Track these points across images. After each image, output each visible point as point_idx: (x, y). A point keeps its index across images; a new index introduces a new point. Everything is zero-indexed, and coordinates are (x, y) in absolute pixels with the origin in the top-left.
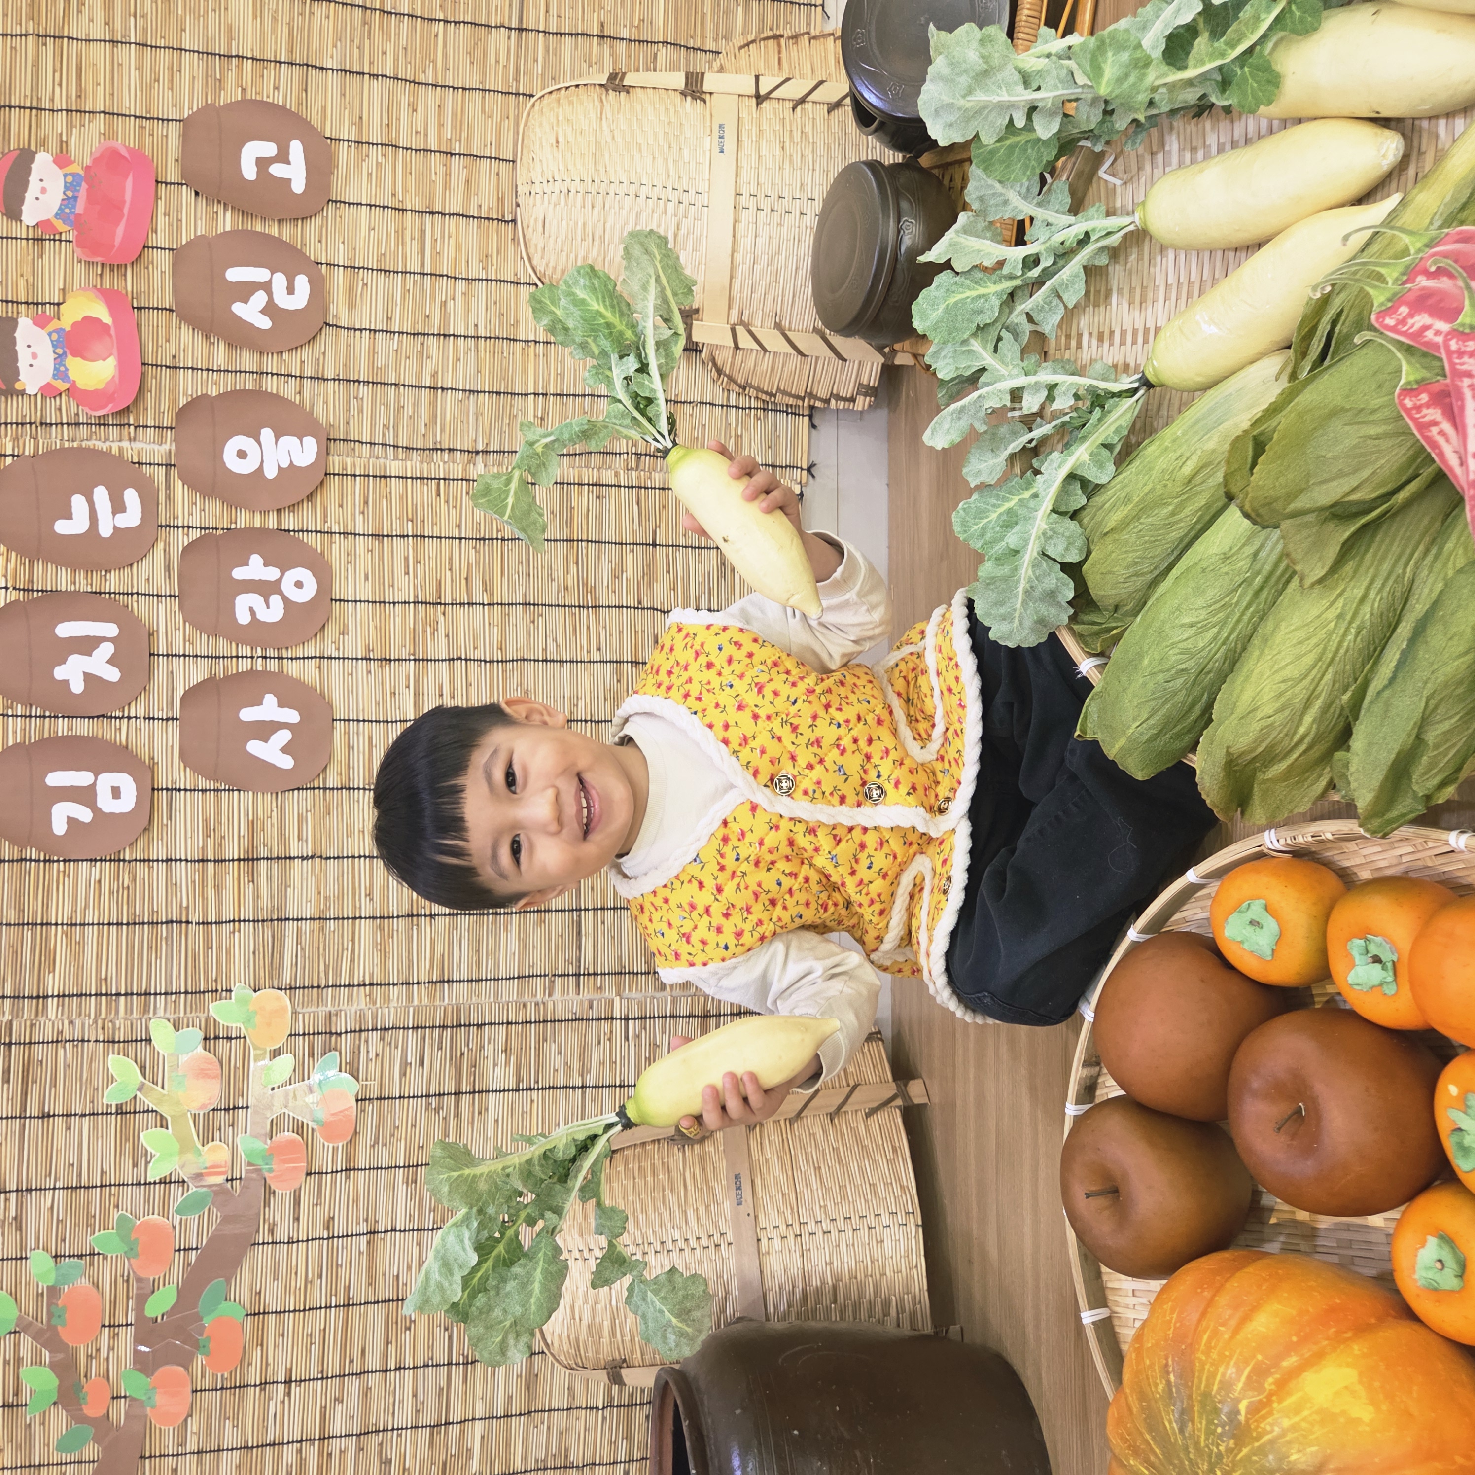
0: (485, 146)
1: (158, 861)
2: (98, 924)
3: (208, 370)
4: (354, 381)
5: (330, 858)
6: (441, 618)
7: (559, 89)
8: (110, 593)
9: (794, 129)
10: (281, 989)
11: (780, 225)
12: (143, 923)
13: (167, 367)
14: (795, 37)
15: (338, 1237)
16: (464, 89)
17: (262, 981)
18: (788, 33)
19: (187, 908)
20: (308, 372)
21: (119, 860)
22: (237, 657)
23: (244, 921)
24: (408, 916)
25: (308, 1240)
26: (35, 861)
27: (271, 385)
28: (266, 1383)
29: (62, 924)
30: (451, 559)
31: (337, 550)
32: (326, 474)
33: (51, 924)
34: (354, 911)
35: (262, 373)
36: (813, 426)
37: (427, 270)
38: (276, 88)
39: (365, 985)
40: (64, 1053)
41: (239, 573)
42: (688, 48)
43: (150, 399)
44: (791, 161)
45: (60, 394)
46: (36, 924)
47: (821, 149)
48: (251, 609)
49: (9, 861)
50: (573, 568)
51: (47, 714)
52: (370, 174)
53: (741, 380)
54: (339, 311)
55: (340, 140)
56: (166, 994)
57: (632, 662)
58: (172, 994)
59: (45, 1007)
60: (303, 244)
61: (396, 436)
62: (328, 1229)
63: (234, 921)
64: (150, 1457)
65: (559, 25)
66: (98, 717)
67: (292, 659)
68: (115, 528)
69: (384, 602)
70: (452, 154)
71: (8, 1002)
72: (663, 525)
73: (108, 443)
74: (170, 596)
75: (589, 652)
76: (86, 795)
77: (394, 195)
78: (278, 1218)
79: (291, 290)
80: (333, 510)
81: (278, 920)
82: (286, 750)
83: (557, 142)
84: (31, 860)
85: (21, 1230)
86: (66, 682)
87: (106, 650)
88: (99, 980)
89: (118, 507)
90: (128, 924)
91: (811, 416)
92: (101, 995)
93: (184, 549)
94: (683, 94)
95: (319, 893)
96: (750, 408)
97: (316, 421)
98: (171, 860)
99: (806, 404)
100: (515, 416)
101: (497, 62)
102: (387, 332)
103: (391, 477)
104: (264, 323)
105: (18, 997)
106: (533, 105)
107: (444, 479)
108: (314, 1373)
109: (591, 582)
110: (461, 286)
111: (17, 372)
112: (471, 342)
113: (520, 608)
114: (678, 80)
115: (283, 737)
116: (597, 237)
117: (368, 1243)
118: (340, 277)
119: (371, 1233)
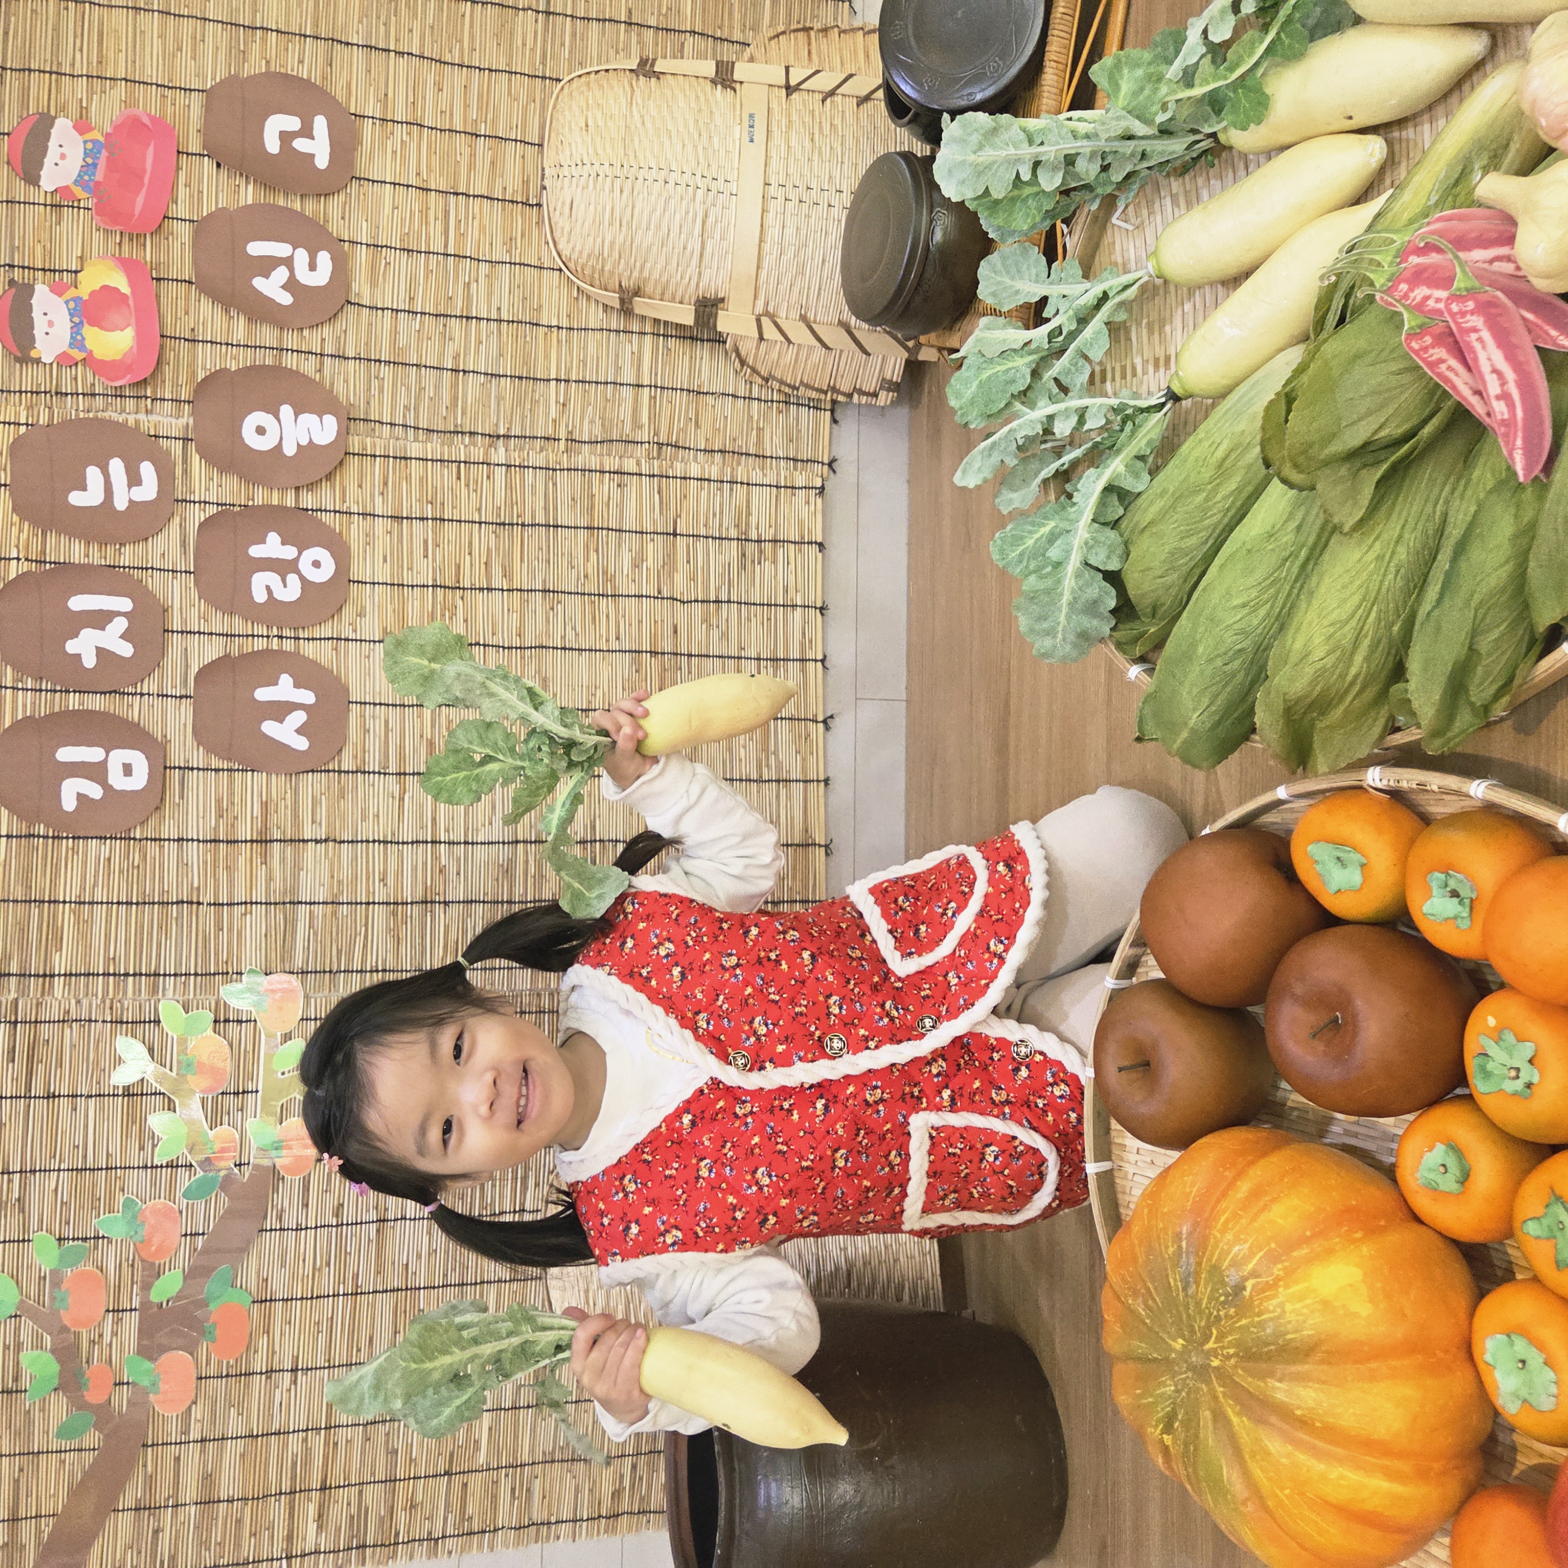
0: (511, 128)
1: (169, 840)
2: (107, 903)
3: (227, 344)
4: (375, 361)
5: (344, 842)
6: (460, 603)
7: (588, 73)
8: (124, 567)
9: (824, 120)
10: (293, 973)
11: (808, 216)
12: (154, 903)
13: (185, 340)
14: (825, 30)
15: (347, 1224)
16: (490, 70)
17: (273, 965)
18: (817, 26)
19: (198, 889)
20: (329, 350)
21: (130, 839)
22: (253, 636)
23: (256, 903)
24: (422, 902)
25: (316, 1227)
26: (43, 837)
27: (290, 361)
28: (272, 1371)
29: (70, 902)
30: (470, 543)
31: (355, 531)
32: (346, 454)
33: (59, 902)
34: (368, 896)
35: (282, 350)
36: (835, 421)
37: (451, 251)
38: (301, 62)
39: (377, 971)
40: (70, 1034)
41: (256, 551)
42: (715, 38)
43: (168, 371)
44: (820, 153)
45: (76, 364)
46: (43, 902)
47: (850, 142)
48: (268, 588)
49: (16, 837)
50: (593, 556)
51: (58, 688)
52: (394, 152)
53: (764, 373)
54: (361, 288)
55: (364, 117)
56: (175, 975)
57: (651, 652)
58: (181, 975)
59: (51, 986)
60: (326, 221)
61: (417, 417)
62: (337, 1217)
63: (246, 903)
64: (153, 1445)
65: (587, 10)
66: (110, 693)
67: (308, 639)
68: (130, 501)
69: (403, 585)
70: (477, 136)
71: (13, 980)
72: (684, 515)
73: (124, 415)
74: (186, 572)
75: (607, 641)
76: (97, 772)
77: (418, 174)
78: (286, 1204)
79: (313, 267)
80: (352, 490)
81: (290, 903)
82: (299, 731)
83: (587, 126)
84: (39, 836)
85: (24, 1212)
86: (79, 656)
87: (121, 624)
88: (107, 960)
89: (134, 480)
90: (137, 904)
91: (832, 411)
92: (109, 975)
93: (201, 525)
94: (713, 82)
95: (333, 877)
96: (772, 401)
97: (336, 398)
98: (183, 839)
99: (829, 398)
100: (538, 401)
101: (524, 44)
102: (409, 312)
103: (411, 458)
104: (285, 299)
105: (24, 975)
106: (562, 88)
107: (465, 462)
108: (321, 1362)
109: (611, 570)
110: (485, 268)
111: (32, 339)
112: (494, 325)
113: (539, 595)
114: (709, 68)
115: (299, 717)
116: (624, 223)
117: (378, 1231)
118: (362, 254)
119: (380, 1221)
